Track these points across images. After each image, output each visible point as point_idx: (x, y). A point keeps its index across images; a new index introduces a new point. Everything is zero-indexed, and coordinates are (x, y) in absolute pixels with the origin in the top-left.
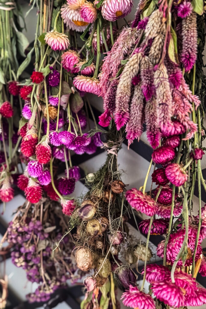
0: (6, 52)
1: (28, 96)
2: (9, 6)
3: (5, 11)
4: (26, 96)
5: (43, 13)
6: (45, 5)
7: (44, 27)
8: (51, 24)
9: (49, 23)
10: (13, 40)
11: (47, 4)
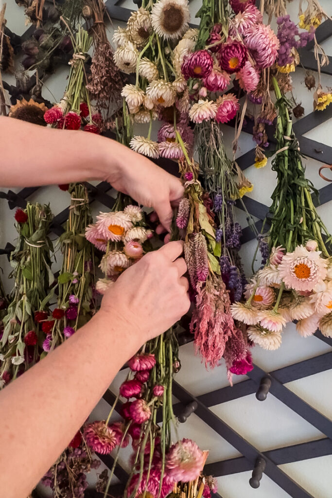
0: (35, 284)
1: (51, 330)
2: (40, 244)
3: (36, 248)
4: (49, 330)
5: (67, 255)
6: (70, 250)
7: (68, 269)
8: (74, 265)
9: (73, 265)
10: (43, 272)
11: (72, 249)
